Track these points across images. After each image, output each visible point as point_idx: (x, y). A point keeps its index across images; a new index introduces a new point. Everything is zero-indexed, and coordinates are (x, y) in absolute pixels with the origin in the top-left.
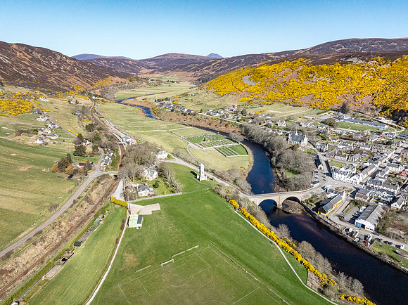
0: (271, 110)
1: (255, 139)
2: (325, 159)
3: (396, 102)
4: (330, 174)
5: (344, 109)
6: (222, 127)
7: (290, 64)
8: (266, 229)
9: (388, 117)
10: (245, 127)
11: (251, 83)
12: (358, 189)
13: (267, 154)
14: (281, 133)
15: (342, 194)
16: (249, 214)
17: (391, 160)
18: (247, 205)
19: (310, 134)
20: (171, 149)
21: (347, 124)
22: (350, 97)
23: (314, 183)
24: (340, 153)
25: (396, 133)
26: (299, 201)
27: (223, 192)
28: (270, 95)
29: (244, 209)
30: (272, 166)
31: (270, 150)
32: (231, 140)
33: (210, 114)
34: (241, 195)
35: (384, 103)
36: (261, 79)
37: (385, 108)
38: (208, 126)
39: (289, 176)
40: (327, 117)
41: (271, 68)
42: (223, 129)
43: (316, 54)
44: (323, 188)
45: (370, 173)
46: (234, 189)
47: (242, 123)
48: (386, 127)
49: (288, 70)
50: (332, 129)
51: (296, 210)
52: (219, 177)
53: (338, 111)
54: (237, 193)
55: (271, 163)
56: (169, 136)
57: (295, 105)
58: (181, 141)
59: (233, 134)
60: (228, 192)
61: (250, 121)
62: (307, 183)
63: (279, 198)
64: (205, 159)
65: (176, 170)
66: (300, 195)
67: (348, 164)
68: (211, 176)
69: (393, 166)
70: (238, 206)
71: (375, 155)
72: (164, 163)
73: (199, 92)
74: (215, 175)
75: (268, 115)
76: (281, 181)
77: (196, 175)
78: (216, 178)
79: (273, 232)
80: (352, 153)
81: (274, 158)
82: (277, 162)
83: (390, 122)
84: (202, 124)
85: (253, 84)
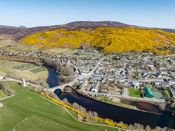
0: (53, 50)
1: (48, 64)
2: (77, 68)
3: (98, 44)
4: (80, 74)
5: (81, 48)
6: (31, 60)
7: (59, 31)
8: (58, 102)
9: (96, 50)
10: (43, 59)
11: (43, 39)
12: (90, 78)
13: (54, 69)
14: (59, 60)
15: (85, 80)
16: (50, 97)
17: (99, 65)
18: (48, 93)
19: (70, 59)
20: (5, 74)
21: (83, 54)
22: (83, 43)
23: (75, 78)
24: (82, 65)
25: (100, 55)
26: (70, 87)
27: (36, 90)
28: (52, 44)
29: (47, 96)
30: (57, 74)
31: (55, 67)
32: (37, 65)
33: (24, 55)
34: (45, 89)
35: (94, 45)
36: (47, 37)
37: (95, 47)
38: (24, 60)
39: (64, 77)
40: (76, 52)
41: (51, 32)
42: (32, 61)
43: (68, 26)
44: (78, 80)
45: (93, 71)
46: (41, 87)
47: (41, 57)
48: (96, 53)
49: (58, 33)
50: (78, 56)
51: (69, 91)
52: (33, 83)
53: (79, 49)
54: (43, 89)
55: (56, 73)
56: (3, 68)
57: (63, 48)
58: (10, 69)
59: (37, 63)
60: (38, 89)
61: (44, 56)
62: (72, 79)
63: (62, 87)
64: (25, 76)
65: (9, 84)
66: (70, 84)
67: (86, 69)
68: (29, 84)
69: (100, 67)
70: (44, 95)
71: (94, 64)
72: (2, 81)
73: (17, 44)
74: (31, 83)
75: (52, 53)
76: (61, 80)
77: (21, 84)
78: (32, 84)
79: (62, 102)
80: (86, 64)
81: (57, 71)
82: (59, 72)
83: (97, 51)
84: (21, 60)
85: (43, 40)
